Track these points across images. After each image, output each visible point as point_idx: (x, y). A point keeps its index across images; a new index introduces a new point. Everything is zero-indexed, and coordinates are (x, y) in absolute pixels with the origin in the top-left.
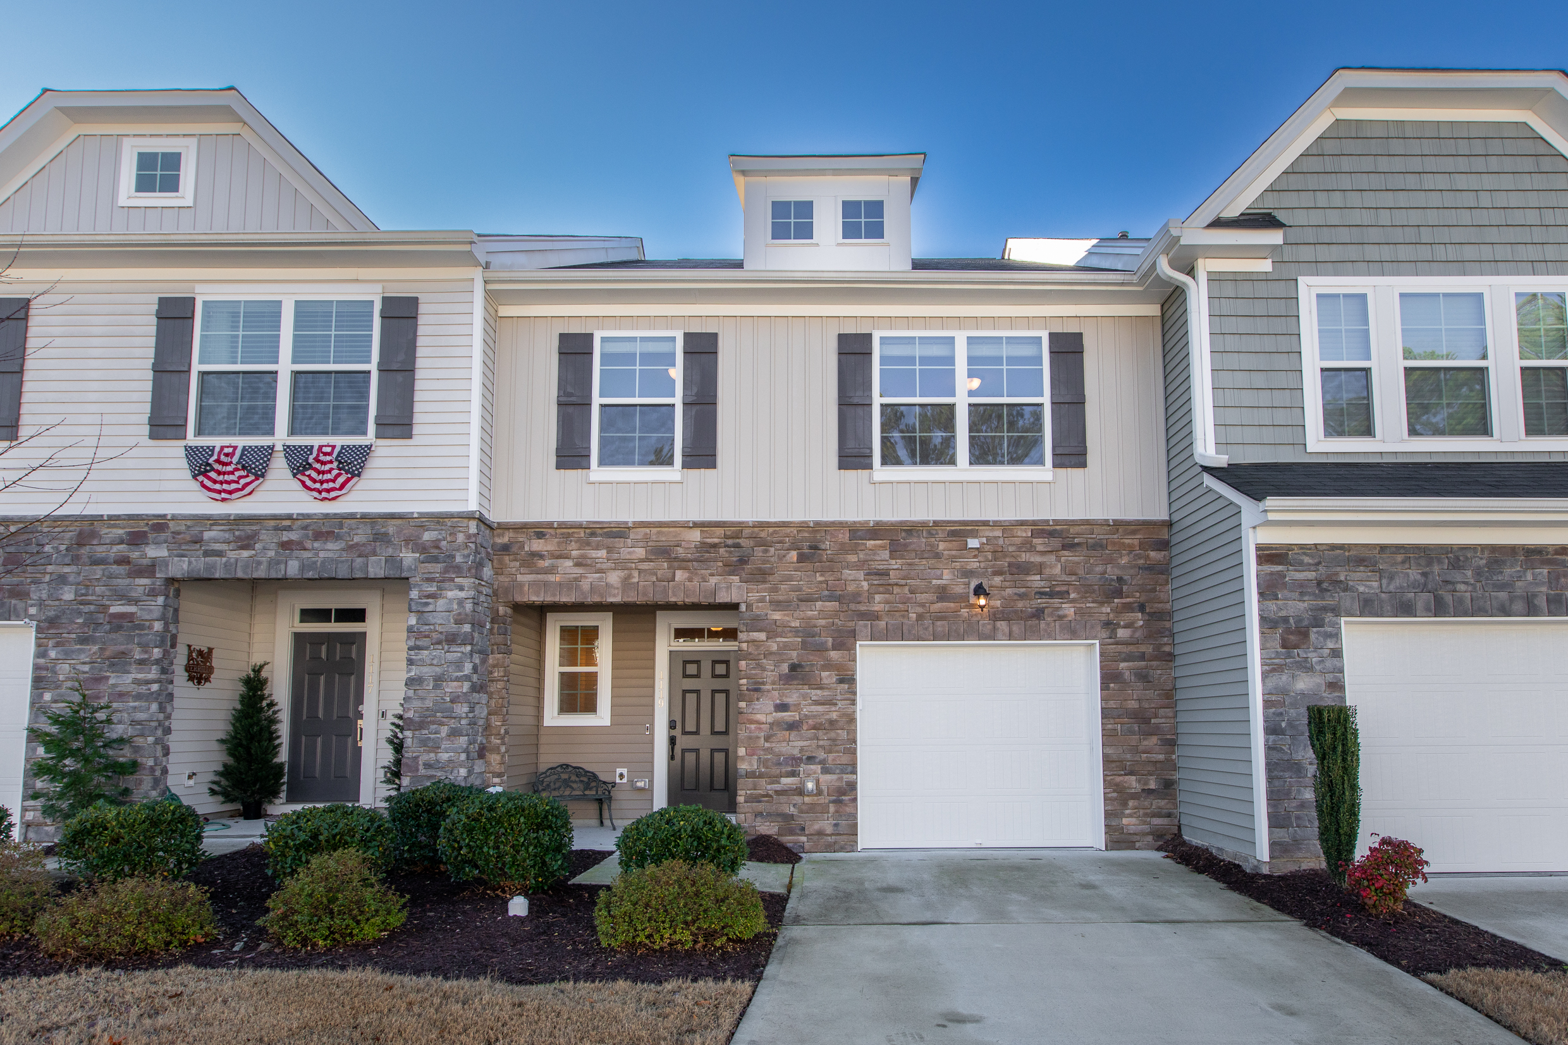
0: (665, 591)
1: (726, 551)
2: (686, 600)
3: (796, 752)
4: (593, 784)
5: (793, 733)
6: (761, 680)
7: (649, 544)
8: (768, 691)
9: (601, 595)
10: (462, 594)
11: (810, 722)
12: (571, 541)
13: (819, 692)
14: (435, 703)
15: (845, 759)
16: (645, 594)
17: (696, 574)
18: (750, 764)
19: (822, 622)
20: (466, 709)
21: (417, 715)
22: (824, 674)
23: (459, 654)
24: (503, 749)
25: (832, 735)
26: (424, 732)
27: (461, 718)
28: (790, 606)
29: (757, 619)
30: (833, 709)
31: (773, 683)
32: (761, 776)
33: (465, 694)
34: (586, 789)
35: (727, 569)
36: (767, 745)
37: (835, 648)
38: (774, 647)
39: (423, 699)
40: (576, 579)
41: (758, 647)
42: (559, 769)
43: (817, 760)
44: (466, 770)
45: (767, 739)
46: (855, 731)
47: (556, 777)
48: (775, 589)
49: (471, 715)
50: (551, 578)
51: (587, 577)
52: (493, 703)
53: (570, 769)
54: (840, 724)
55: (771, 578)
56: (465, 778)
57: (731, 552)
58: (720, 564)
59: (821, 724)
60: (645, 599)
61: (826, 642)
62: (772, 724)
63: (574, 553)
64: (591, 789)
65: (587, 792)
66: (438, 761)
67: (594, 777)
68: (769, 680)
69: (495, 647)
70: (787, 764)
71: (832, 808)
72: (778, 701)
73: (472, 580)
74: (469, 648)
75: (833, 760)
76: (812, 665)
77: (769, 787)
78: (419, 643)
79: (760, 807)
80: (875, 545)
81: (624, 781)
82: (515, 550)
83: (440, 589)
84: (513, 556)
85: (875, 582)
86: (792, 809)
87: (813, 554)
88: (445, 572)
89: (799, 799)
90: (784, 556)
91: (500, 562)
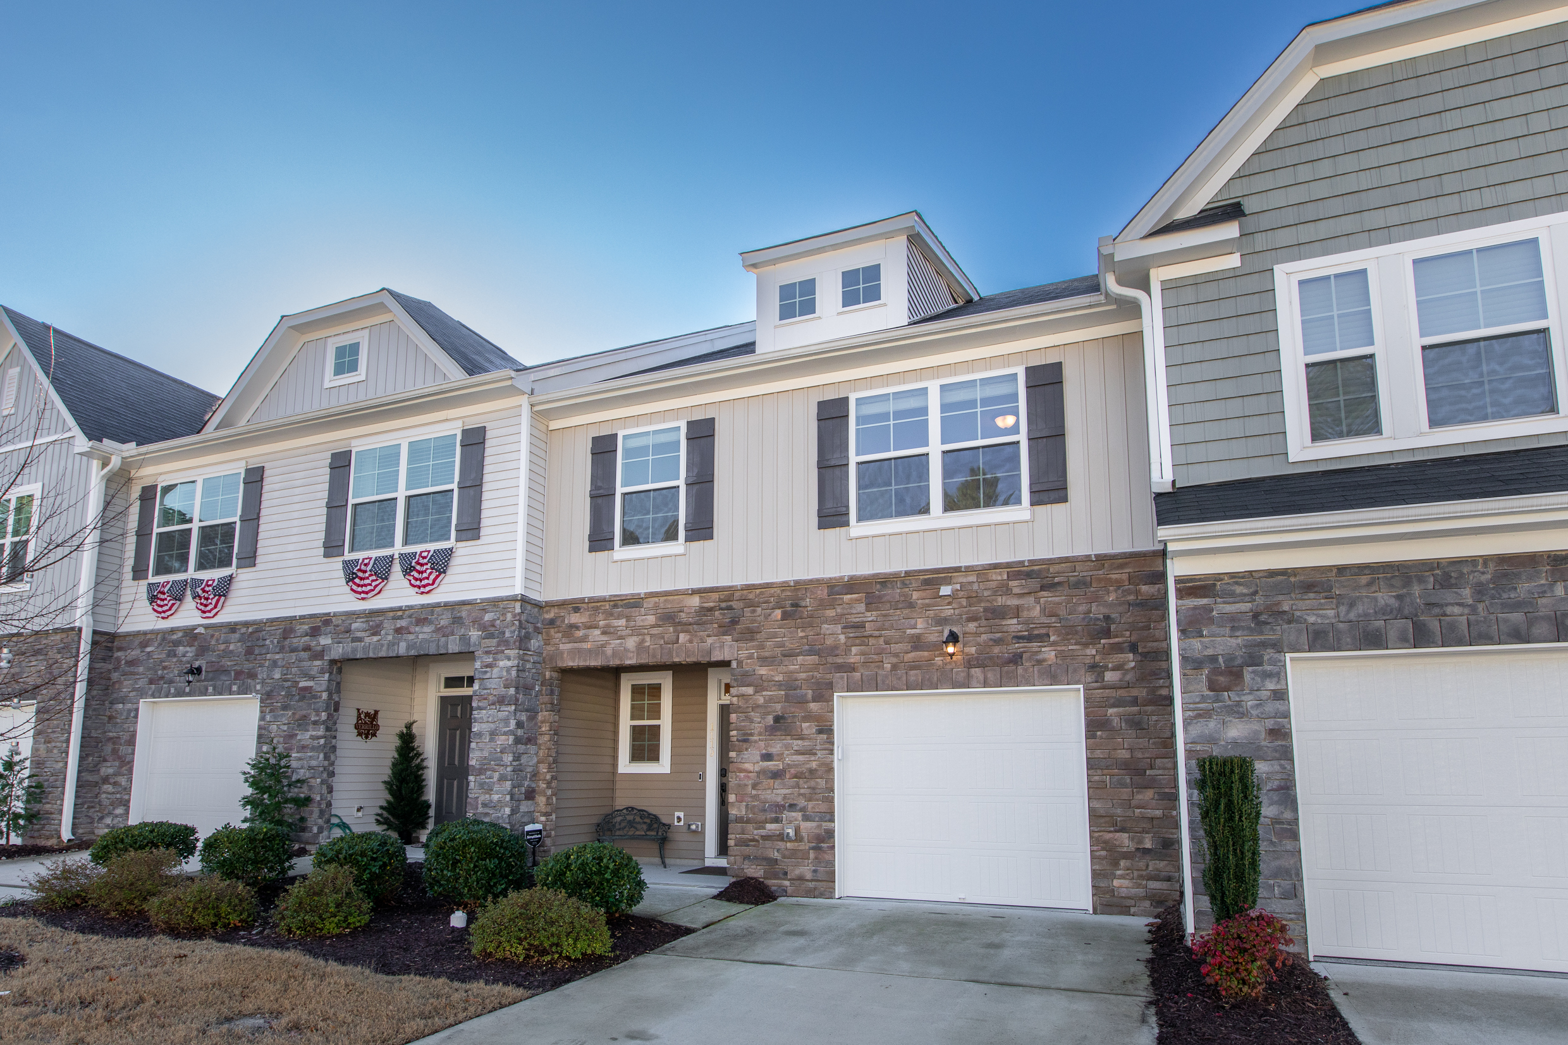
0: (670, 652)
1: (721, 614)
2: (688, 660)
3: (779, 799)
4: (655, 826)
5: (778, 782)
6: (749, 732)
7: (658, 611)
8: (756, 742)
9: (621, 659)
10: (509, 663)
11: (793, 771)
12: (599, 613)
13: (800, 742)
14: (491, 753)
15: (823, 807)
16: (654, 656)
17: (696, 636)
18: (739, 810)
19: (803, 675)
20: (511, 759)
21: (478, 763)
22: (805, 725)
23: (507, 713)
24: (549, 792)
25: (812, 783)
26: (483, 777)
27: (507, 766)
28: (775, 661)
29: (746, 674)
30: (813, 758)
31: (760, 734)
32: (748, 821)
33: (510, 746)
34: (649, 830)
35: (721, 629)
36: (754, 792)
37: (815, 700)
38: (761, 701)
39: (481, 750)
40: (603, 646)
41: (747, 701)
42: (625, 811)
43: (798, 808)
44: (509, 809)
45: (754, 787)
46: (833, 780)
47: (621, 818)
48: (761, 647)
49: (515, 763)
50: (585, 646)
51: (610, 644)
52: (541, 753)
53: (635, 811)
54: (820, 773)
55: (758, 636)
56: (509, 815)
57: (724, 614)
58: (716, 626)
59: (802, 773)
60: (655, 660)
61: (806, 694)
62: (758, 773)
63: (601, 623)
64: (652, 830)
65: (648, 833)
66: (491, 801)
67: (655, 819)
68: (756, 732)
69: (543, 706)
70: (771, 811)
71: (812, 854)
72: (764, 751)
73: (517, 651)
74: (513, 707)
75: (813, 808)
76: (794, 717)
77: (755, 832)
78: (480, 704)
79: (747, 850)
80: (851, 599)
81: (682, 823)
82: (558, 623)
83: (495, 659)
84: (556, 629)
85: (851, 635)
86: (776, 854)
87: (796, 611)
88: (498, 645)
89: (781, 845)
90: (770, 615)
91: (548, 634)
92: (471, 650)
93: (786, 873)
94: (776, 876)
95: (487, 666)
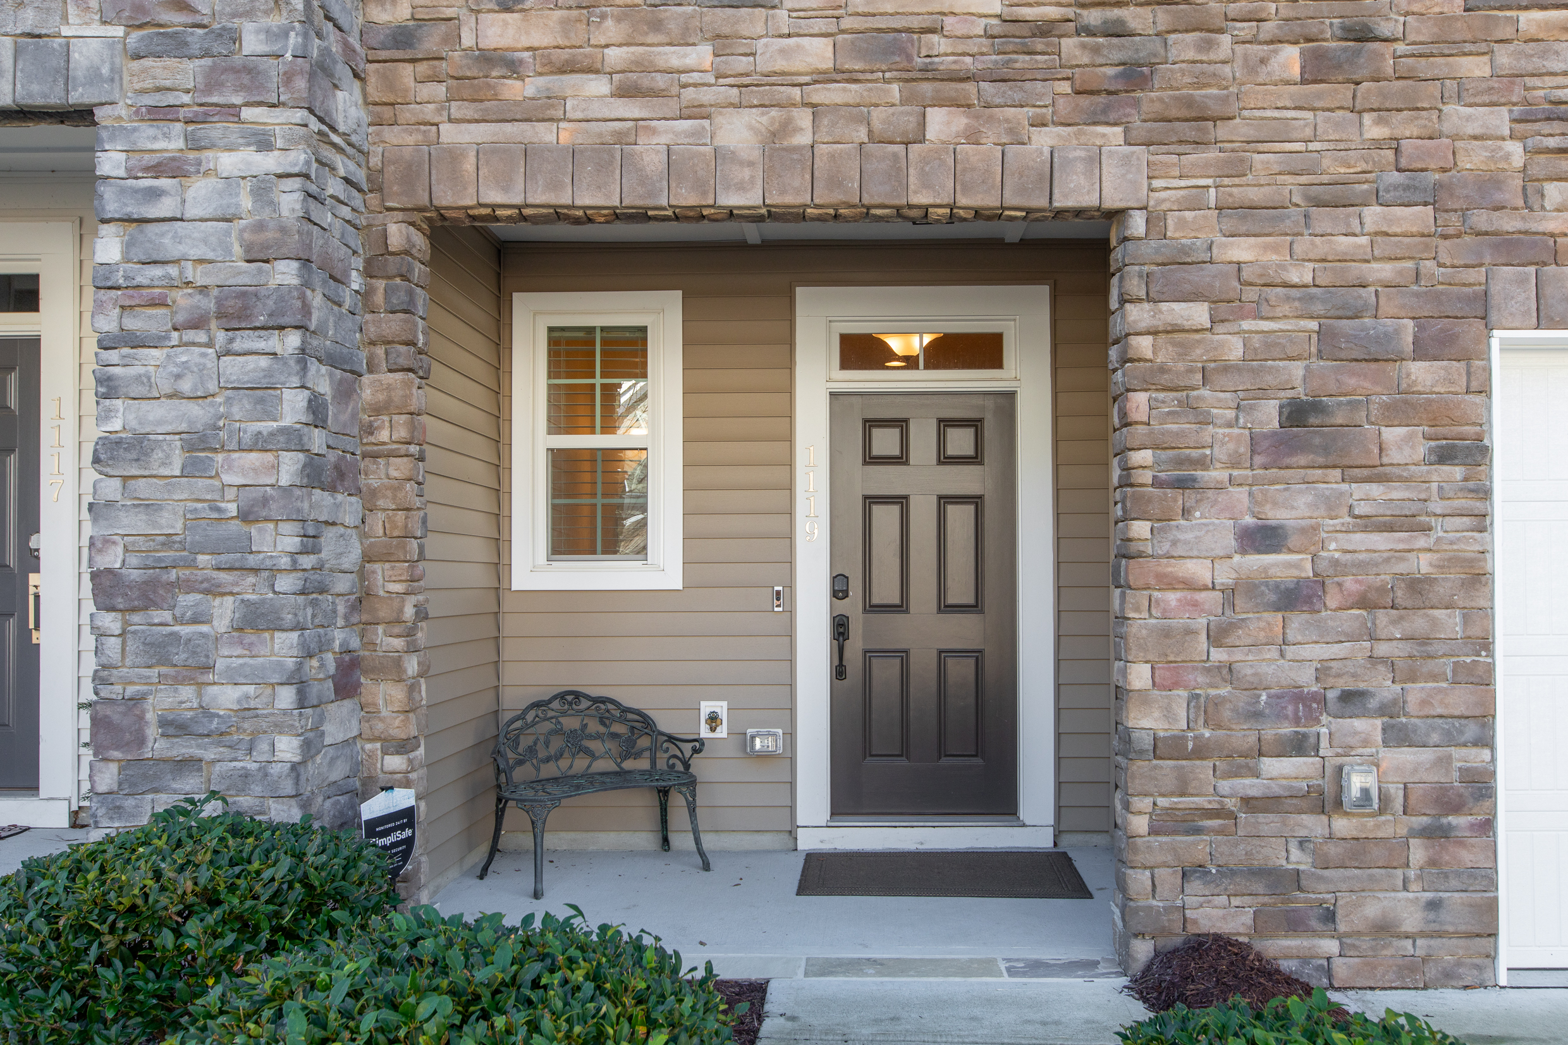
0: (898, 173)
1: (1083, 46)
2: (963, 201)
3: (1306, 678)
4: (644, 742)
5: (1298, 620)
6: (1195, 453)
7: (846, 23)
8: (1219, 488)
9: (700, 186)
11: (1349, 583)
12: (603, 17)
13: (1375, 490)
14: (192, 521)
15: (1459, 700)
16: (835, 182)
17: (991, 118)
18: (1168, 714)
19: (1384, 271)
20: (291, 542)
21: (133, 560)
22: (1392, 434)
23: (263, 362)
24: (412, 665)
25: (1418, 623)
26: (161, 615)
27: (274, 571)
28: (1281, 219)
29: (1180, 260)
30: (1421, 542)
31: (1234, 463)
32: (1201, 752)
33: (287, 491)
34: (625, 756)
35: (1085, 101)
36: (1219, 655)
37: (1421, 352)
38: (1234, 350)
39: (149, 507)
40: (620, 138)
41: (1184, 350)
42: (556, 705)
43: (1373, 704)
44: (296, 742)
45: (1217, 637)
46: (1487, 613)
47: (547, 726)
48: (1236, 169)
49: (307, 561)
50: (544, 133)
51: (654, 131)
52: (377, 523)
53: (585, 704)
54: (1441, 590)
55: (1223, 131)
56: (294, 767)
57: (1096, 50)
58: (1065, 87)
59: (1382, 590)
60: (837, 197)
61: (1397, 331)
62: (1230, 594)
63: (615, 56)
64: (638, 755)
65: (628, 765)
66: (205, 711)
67: (644, 723)
68: (1220, 453)
69: (380, 351)
70: (1280, 716)
71: (1418, 853)
72: (1249, 520)
75: (1424, 703)
76: (1354, 405)
77: (1225, 786)
78: (132, 323)
79: (1198, 848)
80: (1547, 25)
81: (722, 732)
82: (430, 42)
83: (195, 145)
84: (423, 68)
85: (1552, 142)
86: (1296, 854)
87: (1358, 53)
88: (212, 85)
89: (1313, 825)
90: (1263, 61)
91: (390, 83)
92: (79, 96)
93: (1330, 917)
94: (1294, 924)
95: (157, 170)
